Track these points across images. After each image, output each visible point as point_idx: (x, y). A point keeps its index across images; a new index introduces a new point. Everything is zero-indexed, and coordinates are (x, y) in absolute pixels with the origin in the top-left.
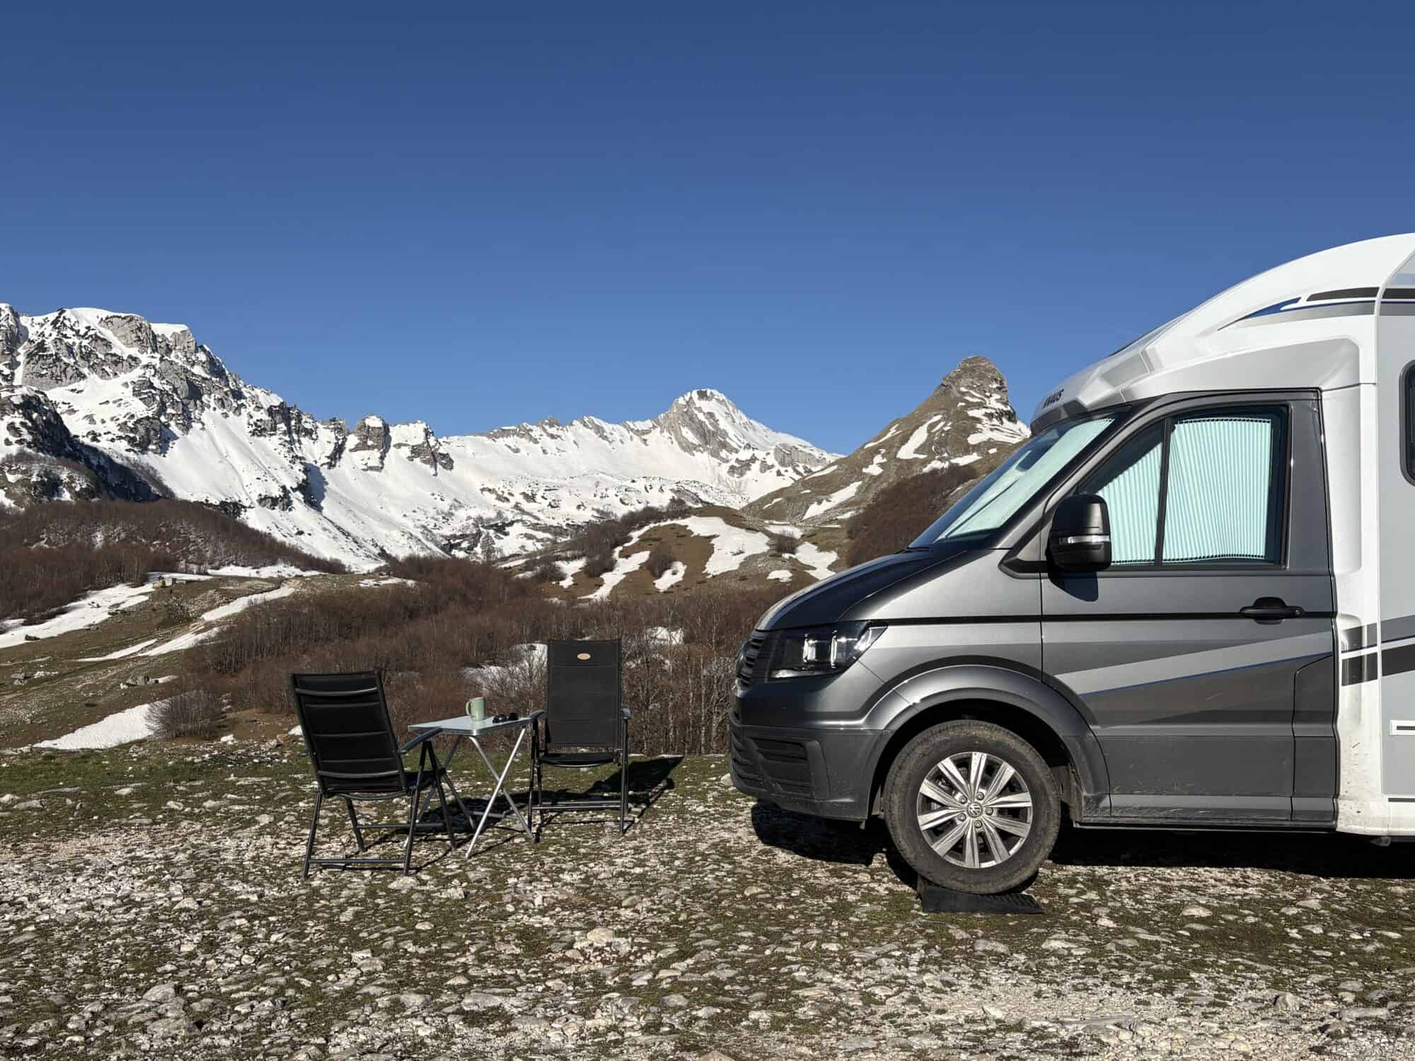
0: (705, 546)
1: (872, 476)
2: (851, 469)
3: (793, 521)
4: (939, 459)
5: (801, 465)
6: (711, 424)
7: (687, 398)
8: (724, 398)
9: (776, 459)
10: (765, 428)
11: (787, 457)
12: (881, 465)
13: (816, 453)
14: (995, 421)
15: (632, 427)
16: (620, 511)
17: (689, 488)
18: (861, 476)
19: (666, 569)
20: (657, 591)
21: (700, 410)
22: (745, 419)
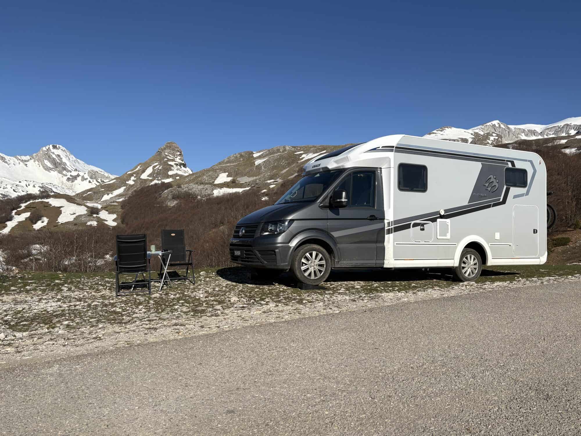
0: (58, 211)
1: (130, 185)
2: (122, 181)
3: (97, 202)
4: (157, 180)
5: (99, 179)
6: (59, 159)
7: (47, 148)
8: (65, 149)
9: (88, 176)
10: (84, 163)
11: (93, 175)
12: (134, 181)
13: (106, 174)
14: (179, 167)
15: (19, 158)
16: (14, 195)
17: (48, 186)
18: (126, 185)
19: (39, 220)
20: (34, 230)
21: (53, 153)
22: (74, 158)
